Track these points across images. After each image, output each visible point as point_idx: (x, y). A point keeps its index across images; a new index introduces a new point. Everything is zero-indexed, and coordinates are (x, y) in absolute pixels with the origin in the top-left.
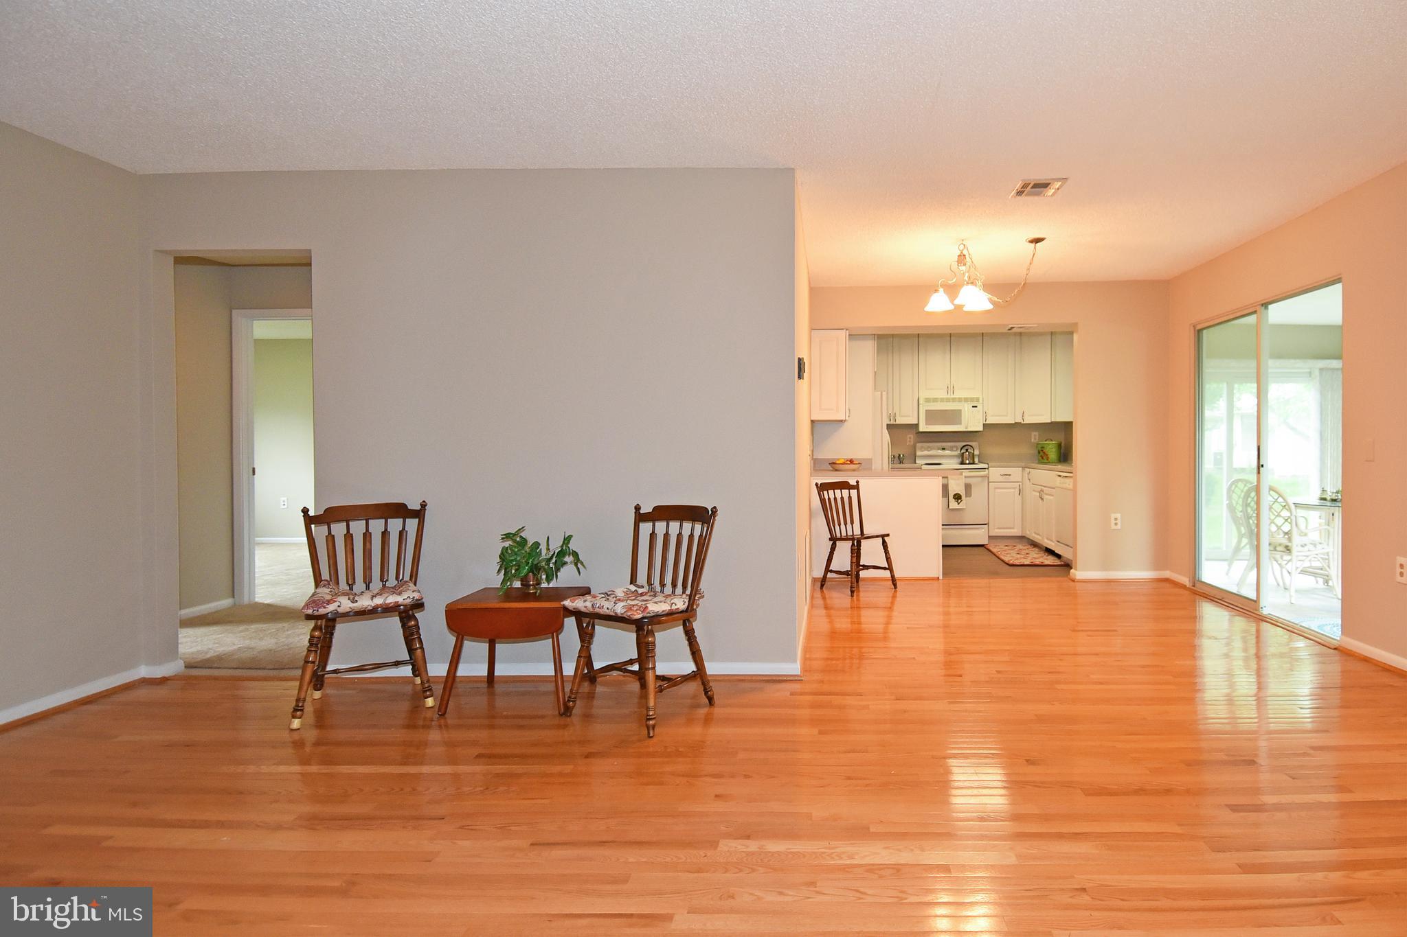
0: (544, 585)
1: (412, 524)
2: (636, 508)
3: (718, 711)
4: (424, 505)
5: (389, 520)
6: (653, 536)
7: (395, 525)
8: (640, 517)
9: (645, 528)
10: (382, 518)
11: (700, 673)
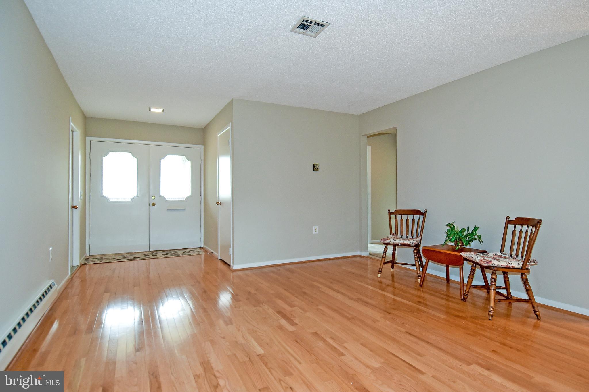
0: (464, 246)
1: (422, 217)
2: (507, 218)
3: (542, 323)
4: (426, 211)
5: (415, 215)
6: (514, 231)
7: (417, 217)
8: (508, 222)
9: (511, 227)
10: (412, 215)
11: (530, 301)
